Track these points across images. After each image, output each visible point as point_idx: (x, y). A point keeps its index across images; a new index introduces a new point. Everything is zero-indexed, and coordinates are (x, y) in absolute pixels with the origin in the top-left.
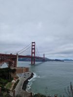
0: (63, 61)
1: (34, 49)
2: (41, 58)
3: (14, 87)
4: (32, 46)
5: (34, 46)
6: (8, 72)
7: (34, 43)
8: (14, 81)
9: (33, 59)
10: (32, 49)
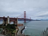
0: (40, 20)
1: (25, 15)
2: (29, 19)
3: (17, 32)
4: (24, 13)
5: (25, 13)
6: (14, 26)
7: (25, 12)
8: (17, 30)
9: (25, 20)
10: (24, 15)
